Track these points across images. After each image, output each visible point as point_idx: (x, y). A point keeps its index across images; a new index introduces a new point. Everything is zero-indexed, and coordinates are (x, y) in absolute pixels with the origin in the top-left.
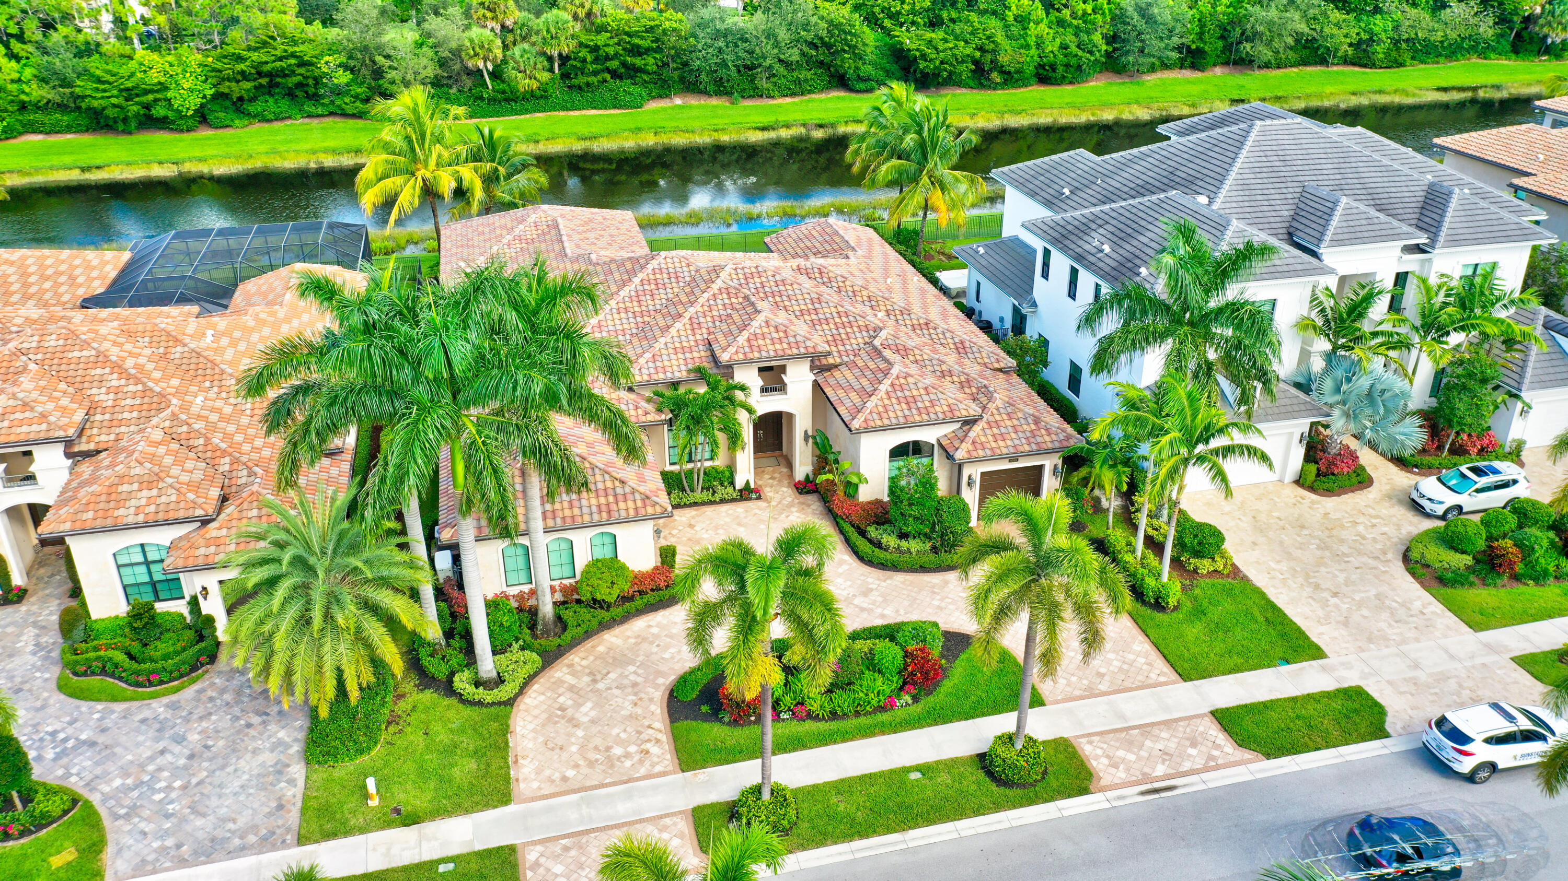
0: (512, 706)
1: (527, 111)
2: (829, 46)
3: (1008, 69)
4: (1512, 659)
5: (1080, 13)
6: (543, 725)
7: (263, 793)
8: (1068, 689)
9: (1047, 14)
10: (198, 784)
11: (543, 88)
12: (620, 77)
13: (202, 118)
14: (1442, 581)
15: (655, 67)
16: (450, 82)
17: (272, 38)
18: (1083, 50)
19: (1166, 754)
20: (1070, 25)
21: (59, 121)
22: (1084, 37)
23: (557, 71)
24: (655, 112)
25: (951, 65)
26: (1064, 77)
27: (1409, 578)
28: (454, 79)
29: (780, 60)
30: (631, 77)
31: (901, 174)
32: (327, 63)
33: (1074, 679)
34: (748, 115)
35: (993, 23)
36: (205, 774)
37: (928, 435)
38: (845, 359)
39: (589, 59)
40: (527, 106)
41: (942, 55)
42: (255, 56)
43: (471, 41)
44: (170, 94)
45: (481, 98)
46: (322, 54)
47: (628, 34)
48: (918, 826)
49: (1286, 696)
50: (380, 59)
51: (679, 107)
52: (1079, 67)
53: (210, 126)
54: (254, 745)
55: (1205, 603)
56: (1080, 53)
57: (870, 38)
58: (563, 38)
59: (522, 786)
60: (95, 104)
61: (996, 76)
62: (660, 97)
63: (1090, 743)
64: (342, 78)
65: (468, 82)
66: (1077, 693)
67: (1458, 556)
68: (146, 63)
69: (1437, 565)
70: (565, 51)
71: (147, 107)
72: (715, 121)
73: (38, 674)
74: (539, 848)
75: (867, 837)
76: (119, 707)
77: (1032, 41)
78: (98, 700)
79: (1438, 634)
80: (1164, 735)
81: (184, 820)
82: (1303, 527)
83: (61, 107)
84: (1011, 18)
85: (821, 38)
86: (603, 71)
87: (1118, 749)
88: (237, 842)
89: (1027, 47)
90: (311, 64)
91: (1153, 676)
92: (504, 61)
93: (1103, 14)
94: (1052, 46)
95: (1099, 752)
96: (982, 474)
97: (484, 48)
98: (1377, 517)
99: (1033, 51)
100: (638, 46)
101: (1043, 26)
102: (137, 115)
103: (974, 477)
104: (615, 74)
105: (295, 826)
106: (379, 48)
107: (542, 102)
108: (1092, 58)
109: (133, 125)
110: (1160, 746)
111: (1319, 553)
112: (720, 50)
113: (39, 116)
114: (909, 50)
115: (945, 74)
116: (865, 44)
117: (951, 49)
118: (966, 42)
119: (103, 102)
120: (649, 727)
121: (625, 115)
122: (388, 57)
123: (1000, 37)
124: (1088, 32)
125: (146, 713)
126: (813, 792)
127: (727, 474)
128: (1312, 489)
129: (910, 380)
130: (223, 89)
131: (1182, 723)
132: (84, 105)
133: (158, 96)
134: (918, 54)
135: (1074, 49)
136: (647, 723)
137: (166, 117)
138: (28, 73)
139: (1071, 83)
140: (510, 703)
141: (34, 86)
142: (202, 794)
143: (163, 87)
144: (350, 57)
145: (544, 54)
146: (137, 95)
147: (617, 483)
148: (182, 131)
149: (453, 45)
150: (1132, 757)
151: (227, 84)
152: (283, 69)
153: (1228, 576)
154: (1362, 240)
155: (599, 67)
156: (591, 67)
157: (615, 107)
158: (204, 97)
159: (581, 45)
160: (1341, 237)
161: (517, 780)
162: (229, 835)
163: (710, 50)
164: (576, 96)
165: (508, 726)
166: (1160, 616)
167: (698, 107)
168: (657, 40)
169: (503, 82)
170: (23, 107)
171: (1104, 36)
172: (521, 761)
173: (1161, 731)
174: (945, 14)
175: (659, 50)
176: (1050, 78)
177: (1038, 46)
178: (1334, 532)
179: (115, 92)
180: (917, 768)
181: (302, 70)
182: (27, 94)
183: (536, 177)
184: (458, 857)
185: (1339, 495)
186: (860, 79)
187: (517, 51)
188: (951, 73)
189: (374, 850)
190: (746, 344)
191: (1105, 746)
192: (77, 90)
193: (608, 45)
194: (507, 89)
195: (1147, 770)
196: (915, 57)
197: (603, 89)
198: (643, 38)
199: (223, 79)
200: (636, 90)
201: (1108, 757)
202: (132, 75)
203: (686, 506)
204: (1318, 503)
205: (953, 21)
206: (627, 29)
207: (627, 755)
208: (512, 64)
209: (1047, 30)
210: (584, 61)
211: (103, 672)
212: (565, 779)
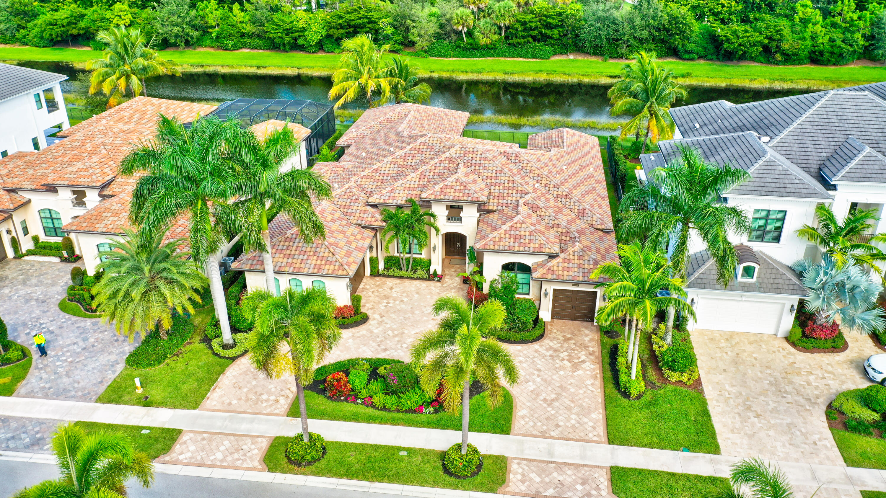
0: (233, 361)
1: (483, 56)
2: (668, 30)
3: (787, 52)
4: (861, 491)
5: (848, 19)
6: (241, 374)
7: (99, 374)
8: (531, 429)
9: (825, 18)
10: (78, 362)
11: (493, 43)
12: (539, 41)
13: (320, 46)
14: (846, 426)
15: (558, 36)
16: (445, 37)
17: (360, 8)
18: (846, 44)
19: (561, 484)
20: (840, 27)
21: (257, 43)
22: (848, 35)
23: (503, 34)
24: (555, 62)
25: (746, 47)
26: (829, 61)
27: (824, 418)
28: (447, 35)
29: (635, 38)
30: (545, 41)
31: (632, 107)
32: (383, 22)
33: (539, 424)
34: (609, 68)
35: (784, 22)
36: (83, 358)
37: (528, 261)
38: (500, 208)
39: (520, 28)
40: (484, 53)
41: (741, 40)
42: (348, 16)
43: (457, 14)
44: (306, 34)
45: (460, 47)
46: (382, 18)
47: (546, 16)
48: (382, 481)
49: (669, 471)
50: (409, 22)
51: (572, 61)
52: (841, 55)
53: (324, 51)
54: (112, 350)
55: (661, 399)
56: (843, 45)
57: (696, 27)
58: (507, 17)
59: (208, 402)
60: (271, 36)
61: (778, 56)
62: (561, 54)
63: (519, 464)
64: (389, 30)
65: (454, 37)
66: (535, 433)
67: (870, 412)
68: (299, 17)
69: (850, 414)
70: (507, 23)
71: (295, 39)
72: (587, 70)
73: (56, 296)
74: (192, 435)
75: (351, 479)
76: (74, 318)
77: (807, 35)
78: (69, 313)
79: (816, 460)
80: (569, 472)
81: (60, 377)
82: (768, 368)
83: (259, 36)
84: (798, 20)
85: (664, 25)
86: (529, 36)
87: (533, 472)
88: (73, 393)
89: (804, 39)
90: (376, 23)
91: (591, 435)
92: (474, 27)
93: (865, 21)
94: (823, 40)
95: (520, 471)
96: (555, 290)
97: (464, 20)
98: (832, 373)
99: (809, 42)
100: (550, 23)
101: (818, 28)
102: (289, 43)
103: (548, 291)
104: (535, 39)
105: (100, 393)
106: (410, 16)
107: (492, 51)
108: (851, 49)
109: (287, 47)
110: (561, 478)
111: (767, 387)
112: (599, 29)
113: (249, 40)
114: (719, 36)
115: (740, 52)
116: (691, 31)
117: (748, 37)
118: (761, 33)
119: (275, 35)
120: (289, 389)
121: (537, 62)
122: (414, 21)
123: (786, 32)
124: (853, 32)
125: (82, 324)
126: (342, 446)
127: (427, 264)
128: (793, 344)
129: (523, 225)
130: (330, 32)
131: (586, 469)
132: (267, 36)
133: (301, 34)
134: (724, 38)
135: (839, 42)
136: (289, 387)
137: (303, 45)
138: (247, 18)
139: (834, 65)
140: (233, 359)
141: (248, 25)
142: (76, 367)
143: (304, 30)
144: (395, 20)
145: (495, 24)
146: (292, 33)
147: (331, 255)
148: (310, 53)
149: (448, 16)
150: (538, 479)
151: (333, 30)
152: (360, 24)
153: (690, 386)
154: (869, 179)
155: (526, 34)
156: (521, 34)
157: (533, 58)
158: (322, 36)
159: (517, 21)
160: (852, 175)
161: (208, 398)
162: (72, 389)
163: (592, 28)
164: (512, 50)
165: (224, 370)
166: (624, 401)
167: (582, 61)
168: (562, 21)
169: (473, 38)
170: (243, 35)
171: (864, 36)
172: (217, 389)
173: (569, 469)
174: (751, 16)
175: (562, 26)
176: (819, 60)
177: (813, 38)
178: (789, 376)
179: (281, 30)
180: (407, 450)
181: (369, 26)
182: (245, 29)
183: (425, 89)
184: (154, 428)
185: (812, 352)
186: (686, 52)
187: (482, 22)
188: (745, 52)
189: (123, 414)
190: (439, 190)
191: (526, 468)
192: (265, 28)
193: (532, 22)
194: (474, 43)
195: (541, 490)
196: (723, 40)
197: (527, 47)
198: (553, 19)
199: (331, 28)
200: (547, 48)
201: (523, 475)
202: (292, 22)
203: (397, 277)
204: (793, 354)
205: (757, 19)
206: (545, 13)
207: (267, 401)
208: (478, 29)
209: (820, 28)
210: (517, 30)
211: (79, 302)
212: (230, 404)
